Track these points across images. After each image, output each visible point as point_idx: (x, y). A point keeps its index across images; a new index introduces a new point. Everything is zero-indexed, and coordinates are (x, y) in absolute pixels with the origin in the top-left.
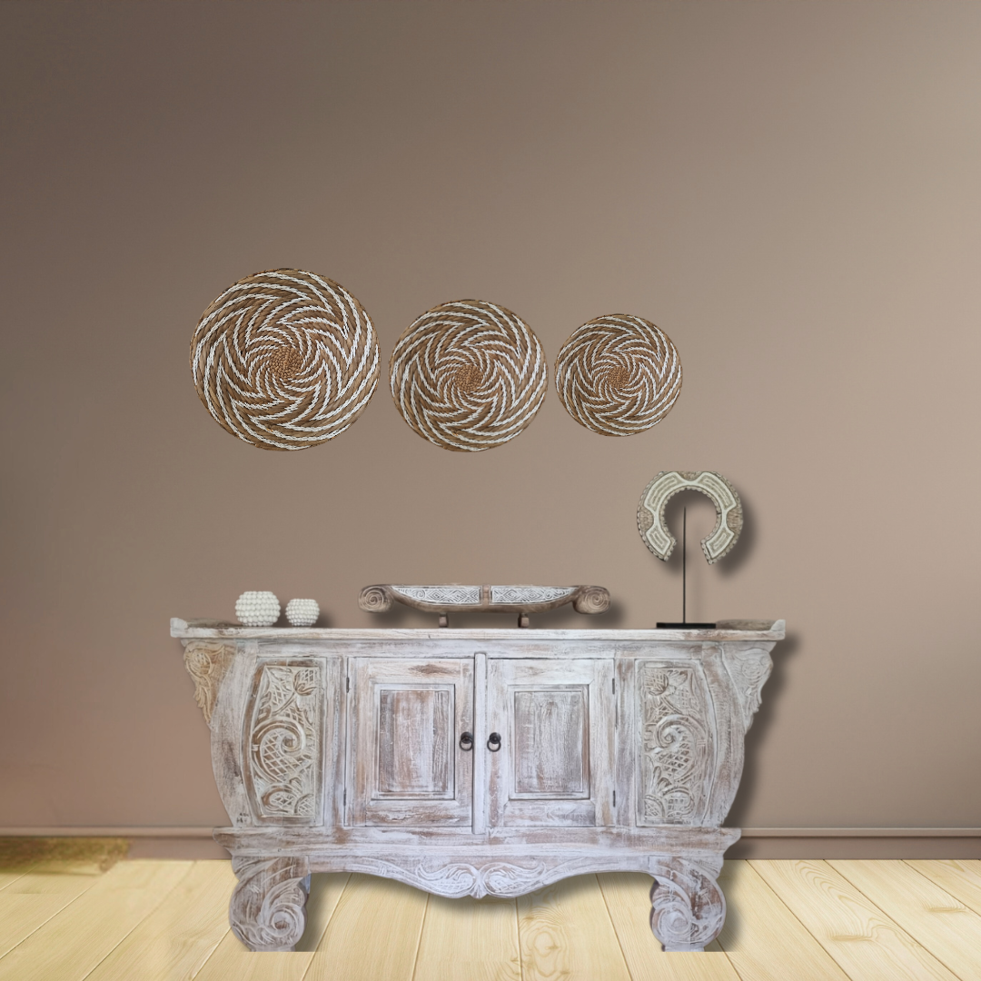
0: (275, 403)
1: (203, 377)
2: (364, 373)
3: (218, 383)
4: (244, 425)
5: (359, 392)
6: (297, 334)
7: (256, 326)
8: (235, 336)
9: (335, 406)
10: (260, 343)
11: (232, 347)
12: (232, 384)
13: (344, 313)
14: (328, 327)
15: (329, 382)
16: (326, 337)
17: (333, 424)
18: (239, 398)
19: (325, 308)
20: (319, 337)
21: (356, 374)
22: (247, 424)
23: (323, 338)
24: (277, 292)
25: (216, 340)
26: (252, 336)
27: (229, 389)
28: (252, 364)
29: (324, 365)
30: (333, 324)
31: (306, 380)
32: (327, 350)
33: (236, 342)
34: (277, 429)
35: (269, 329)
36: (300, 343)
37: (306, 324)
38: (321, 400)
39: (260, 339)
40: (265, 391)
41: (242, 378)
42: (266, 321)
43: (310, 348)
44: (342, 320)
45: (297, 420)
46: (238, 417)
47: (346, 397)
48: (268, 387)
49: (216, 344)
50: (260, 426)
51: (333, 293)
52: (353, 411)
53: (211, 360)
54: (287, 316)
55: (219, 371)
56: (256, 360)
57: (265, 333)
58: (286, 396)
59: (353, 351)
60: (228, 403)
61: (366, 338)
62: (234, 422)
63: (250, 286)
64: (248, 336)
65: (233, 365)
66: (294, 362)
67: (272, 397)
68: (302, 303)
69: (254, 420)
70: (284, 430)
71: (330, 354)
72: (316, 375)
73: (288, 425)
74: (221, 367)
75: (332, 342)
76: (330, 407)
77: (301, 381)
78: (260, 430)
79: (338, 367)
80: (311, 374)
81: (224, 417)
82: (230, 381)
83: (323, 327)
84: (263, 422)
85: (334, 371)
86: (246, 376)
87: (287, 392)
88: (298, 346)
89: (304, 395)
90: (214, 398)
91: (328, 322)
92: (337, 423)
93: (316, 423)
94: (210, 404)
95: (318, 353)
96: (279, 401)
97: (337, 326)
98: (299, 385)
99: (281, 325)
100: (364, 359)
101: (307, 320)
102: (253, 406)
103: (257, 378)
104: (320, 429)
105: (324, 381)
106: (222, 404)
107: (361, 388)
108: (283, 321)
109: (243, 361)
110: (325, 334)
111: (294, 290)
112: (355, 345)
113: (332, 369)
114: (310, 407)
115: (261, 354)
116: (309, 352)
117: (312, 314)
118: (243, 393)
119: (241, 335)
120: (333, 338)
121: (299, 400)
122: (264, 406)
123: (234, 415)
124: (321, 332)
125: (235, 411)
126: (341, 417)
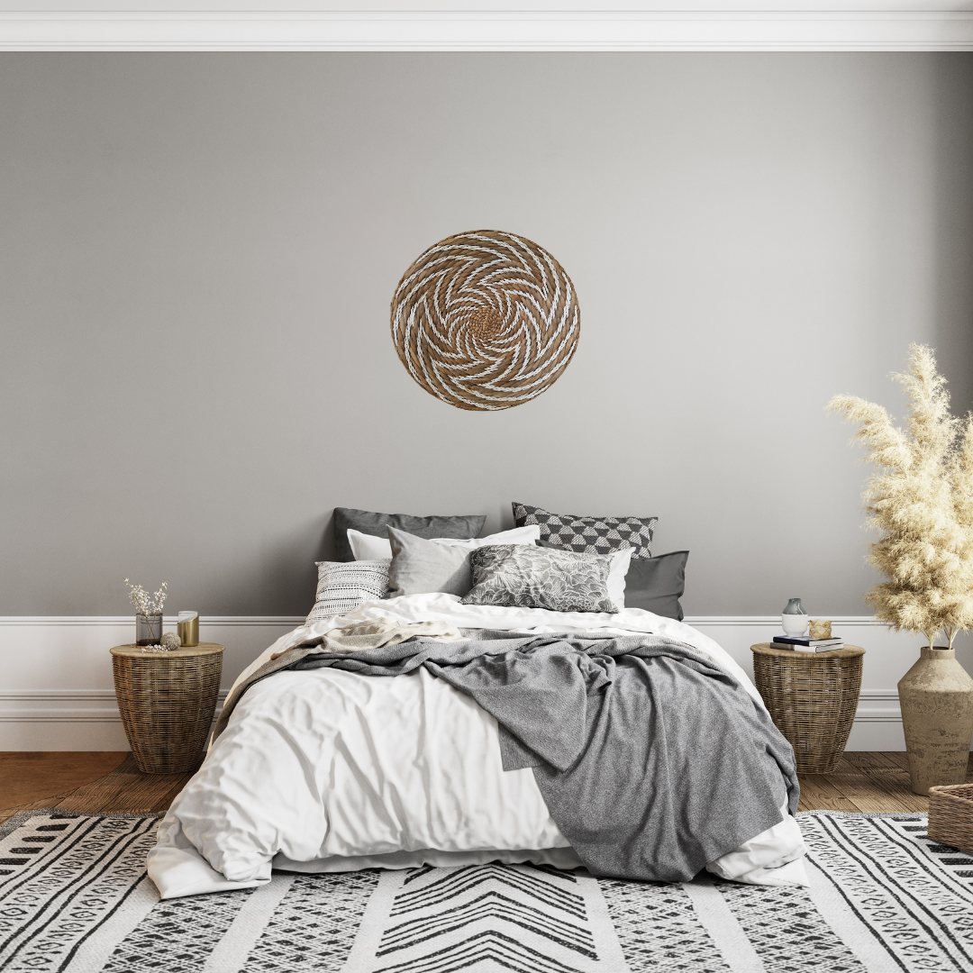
0: (475, 363)
1: (404, 338)
2: (564, 333)
3: (419, 343)
4: (444, 385)
5: (558, 352)
6: (497, 295)
7: (456, 287)
8: (435, 297)
9: (535, 366)
10: (460, 304)
11: (432, 308)
12: (432, 345)
13: (544, 275)
14: (528, 288)
15: (529, 343)
16: (525, 298)
17: (533, 385)
18: (439, 358)
19: (524, 269)
20: (519, 298)
21: (555, 335)
22: (447, 384)
23: (523, 299)
24: (476, 254)
25: (416, 301)
26: (453, 297)
27: (430, 350)
28: (453, 325)
29: (523, 326)
30: (532, 285)
31: (506, 341)
32: (527, 311)
33: (436, 303)
34: (478, 390)
35: (469, 290)
36: (500, 304)
37: (506, 285)
38: (521, 360)
39: (461, 300)
40: (465, 351)
41: (442, 338)
42: (466, 282)
43: (509, 309)
44: (541, 282)
45: (496, 380)
46: (439, 377)
47: (546, 358)
48: (468, 348)
49: (416, 305)
50: (460, 386)
51: (533, 255)
52: (552, 372)
53: (411, 321)
54: (487, 278)
55: (420, 332)
56: (457, 320)
57: (465, 294)
58: (486, 357)
59: (552, 312)
60: (428, 363)
61: (565, 299)
62: (434, 382)
63: (451, 247)
64: (448, 297)
65: (433, 326)
66: (494, 323)
67: (473, 357)
68: (502, 265)
69: (454, 380)
70: (484, 391)
71: (530, 315)
72: (516, 336)
73: (488, 386)
74: (421, 328)
75: (532, 303)
76: (529, 368)
77: (501, 342)
78: (460, 390)
79: (537, 328)
80: (511, 334)
81: (425, 378)
82: (430, 342)
83: (523, 288)
84: (463, 383)
85: (533, 331)
86: (446, 337)
87: (487, 352)
88: (497, 307)
89: (504, 355)
90: (415, 358)
91: (528, 284)
92: (537, 383)
93: (516, 384)
94: (410, 364)
95: (518, 313)
96: (479, 362)
97: (537, 287)
98: (499, 346)
99: (481, 286)
100: (563, 320)
101: (507, 281)
102: (453, 366)
103: (458, 339)
104: (519, 389)
105: (524, 342)
106: (422, 364)
107: (560, 348)
108: (483, 282)
109: (443, 321)
110: (524, 295)
111: (494, 252)
112: (555, 306)
113: (532, 329)
114: (510, 367)
115: (461, 315)
116: (509, 313)
117: (513, 275)
118: (444, 354)
119: (442, 296)
120: (532, 299)
121: (499, 361)
122: (464, 367)
123: (435, 376)
124: (521, 293)
125: (436, 371)
126: (541, 377)
